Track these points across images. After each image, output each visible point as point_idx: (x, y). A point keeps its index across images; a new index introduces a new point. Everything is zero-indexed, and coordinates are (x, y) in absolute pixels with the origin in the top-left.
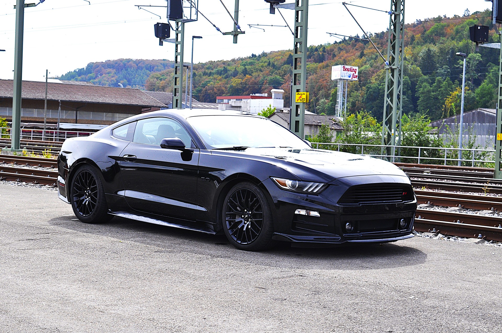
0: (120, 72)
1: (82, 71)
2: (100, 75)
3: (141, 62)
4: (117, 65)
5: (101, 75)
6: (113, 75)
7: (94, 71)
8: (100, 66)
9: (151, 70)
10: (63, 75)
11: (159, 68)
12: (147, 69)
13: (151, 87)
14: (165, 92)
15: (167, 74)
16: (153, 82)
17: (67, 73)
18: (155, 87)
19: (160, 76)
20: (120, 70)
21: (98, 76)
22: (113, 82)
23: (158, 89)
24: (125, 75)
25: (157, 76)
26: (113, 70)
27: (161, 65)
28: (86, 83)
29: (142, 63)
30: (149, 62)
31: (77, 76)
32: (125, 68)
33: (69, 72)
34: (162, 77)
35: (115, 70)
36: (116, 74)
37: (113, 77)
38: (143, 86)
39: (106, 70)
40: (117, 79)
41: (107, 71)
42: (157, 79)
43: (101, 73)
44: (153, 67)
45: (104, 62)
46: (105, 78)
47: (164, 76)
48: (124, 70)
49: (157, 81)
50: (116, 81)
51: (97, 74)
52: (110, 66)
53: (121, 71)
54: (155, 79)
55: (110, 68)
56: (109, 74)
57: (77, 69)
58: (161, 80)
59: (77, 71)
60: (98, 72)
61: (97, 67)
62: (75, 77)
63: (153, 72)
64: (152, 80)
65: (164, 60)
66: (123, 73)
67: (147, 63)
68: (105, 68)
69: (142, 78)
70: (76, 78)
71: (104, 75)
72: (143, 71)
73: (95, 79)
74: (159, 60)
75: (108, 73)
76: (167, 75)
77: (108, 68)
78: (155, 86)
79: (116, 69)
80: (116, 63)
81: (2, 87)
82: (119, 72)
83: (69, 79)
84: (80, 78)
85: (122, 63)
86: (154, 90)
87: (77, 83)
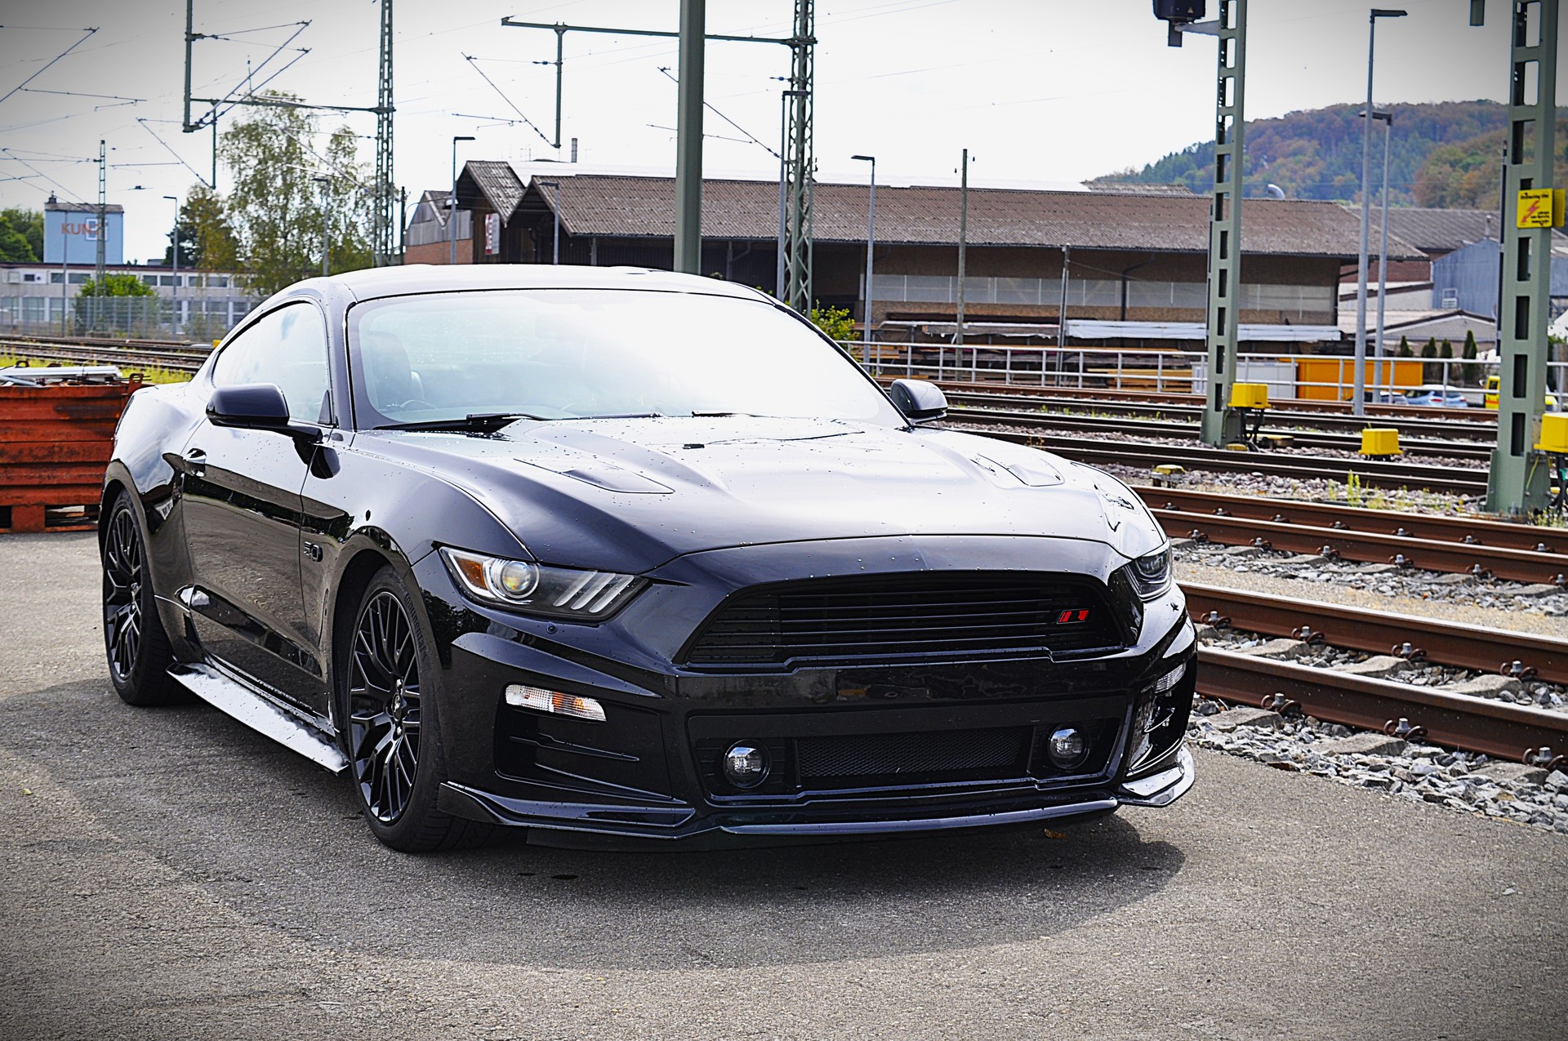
0: (1333, 147)
2: (1266, 160)
3: (1402, 112)
4: (1322, 125)
5: (1271, 160)
6: (1310, 159)
7: (1247, 148)
8: (1269, 132)
9: (1438, 137)
10: (1148, 166)
11: (1464, 128)
12: (1423, 135)
13: (1433, 195)
14: (1477, 208)
15: (1488, 147)
16: (1440, 176)
17: (1162, 159)
18: (1444, 193)
19: (1463, 155)
20: (1333, 142)
21: (1263, 166)
22: (1309, 182)
23: (1456, 200)
24: (1351, 157)
25: (1455, 154)
26: (1309, 141)
27: (1468, 119)
29: (1407, 114)
30: (1429, 112)
31: (1194, 165)
32: (1349, 134)
33: (1167, 155)
34: (1470, 160)
35: (1315, 143)
36: (1318, 155)
37: (1309, 164)
38: (1407, 191)
39: (1288, 142)
40: (1325, 172)
41: (1291, 148)
42: (1452, 166)
43: (1270, 153)
44: (1444, 128)
45: (1282, 117)
46: (1284, 172)
47: (1477, 154)
48: (1347, 141)
49: (1454, 174)
50: (1318, 178)
51: (1257, 158)
52: (1299, 131)
53: (1336, 145)
54: (1447, 168)
55: (1300, 136)
56: (1299, 157)
57: (1194, 145)
58: (1466, 168)
59: (1194, 150)
60: (1259, 153)
61: (1259, 137)
62: (1188, 169)
63: (1442, 143)
64: (1433, 170)
65: (1480, 102)
66: (1344, 150)
67: (1423, 115)
68: (1284, 138)
69: (1403, 165)
70: (1189, 175)
71: (1280, 161)
72: (1410, 140)
73: (1251, 174)
74: (1464, 102)
75: (1295, 154)
76: (1487, 153)
77: (1296, 135)
78: (1444, 190)
79: (1320, 140)
80: (1321, 120)
81: (891, 210)
82: (1330, 149)
83: (1167, 180)
85: (1339, 119)
86: (1444, 204)
87: (1136, 189)
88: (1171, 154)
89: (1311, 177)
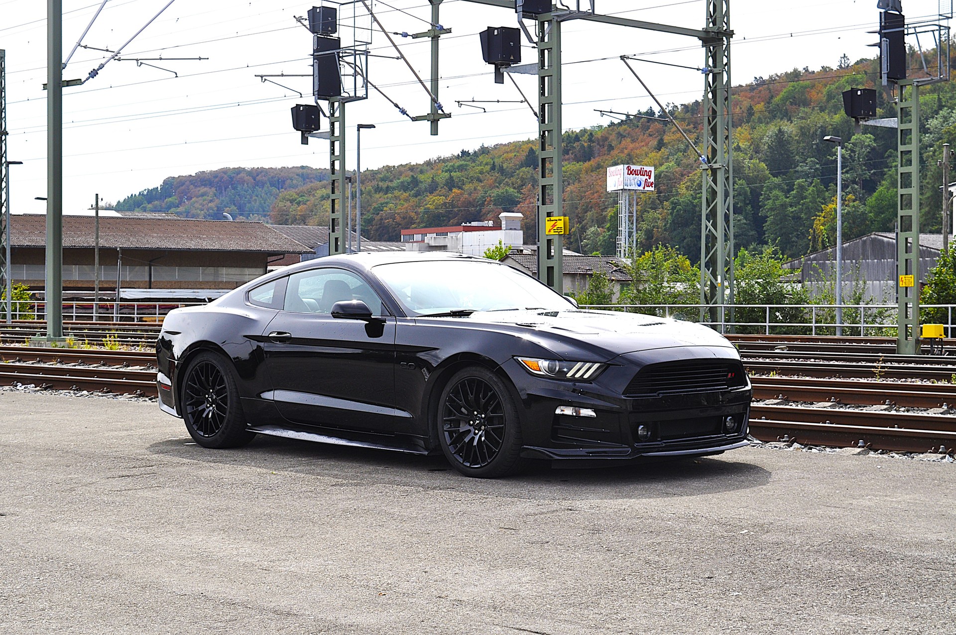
0: (223, 191)
1: (154, 193)
2: (187, 199)
3: (261, 172)
4: (217, 179)
5: (189, 199)
6: (211, 198)
7: (175, 192)
8: (187, 183)
9: (280, 186)
10: (119, 201)
11: (294, 182)
12: (272, 185)
13: (281, 218)
14: (306, 225)
15: (310, 192)
16: (285, 208)
17: (127, 198)
18: (288, 217)
19: (297, 196)
20: (223, 189)
21: (184, 202)
22: (211, 211)
23: (294, 221)
24: (233, 197)
25: (292, 196)
26: (210, 188)
27: (297, 177)
28: (164, 215)
29: (263, 174)
30: (275, 172)
31: (146, 202)
32: (232, 184)
33: (130, 196)
34: (300, 199)
35: (213, 189)
36: (215, 196)
37: (211, 201)
38: (265, 216)
39: (198, 189)
40: (221, 205)
41: (200, 192)
42: (291, 202)
43: (189, 195)
44: (284, 182)
45: (194, 175)
46: (197, 205)
47: (304, 196)
48: (231, 189)
49: (292, 207)
50: (218, 209)
51: (181, 198)
52: (204, 183)
53: (225, 191)
54: (288, 203)
55: (205, 185)
56: (205, 197)
57: (145, 190)
58: (299, 203)
59: (145, 193)
60: (182, 195)
61: (182, 186)
62: (142, 204)
63: (283, 190)
64: (281, 204)
65: (302, 167)
66: (229, 193)
67: (272, 174)
68: (196, 187)
69: (263, 202)
70: (143, 207)
71: (194, 199)
72: (265, 188)
73: (178, 207)
74: (293, 167)
75: (202, 195)
76: (309, 195)
77: (202, 185)
78: (288, 215)
79: (216, 187)
80: (216, 177)
82: (221, 193)
83: (131, 209)
84: (150, 206)
85: (226, 176)
86: (288, 223)
87: (148, 215)
88: (132, 195)
89: (212, 208)
